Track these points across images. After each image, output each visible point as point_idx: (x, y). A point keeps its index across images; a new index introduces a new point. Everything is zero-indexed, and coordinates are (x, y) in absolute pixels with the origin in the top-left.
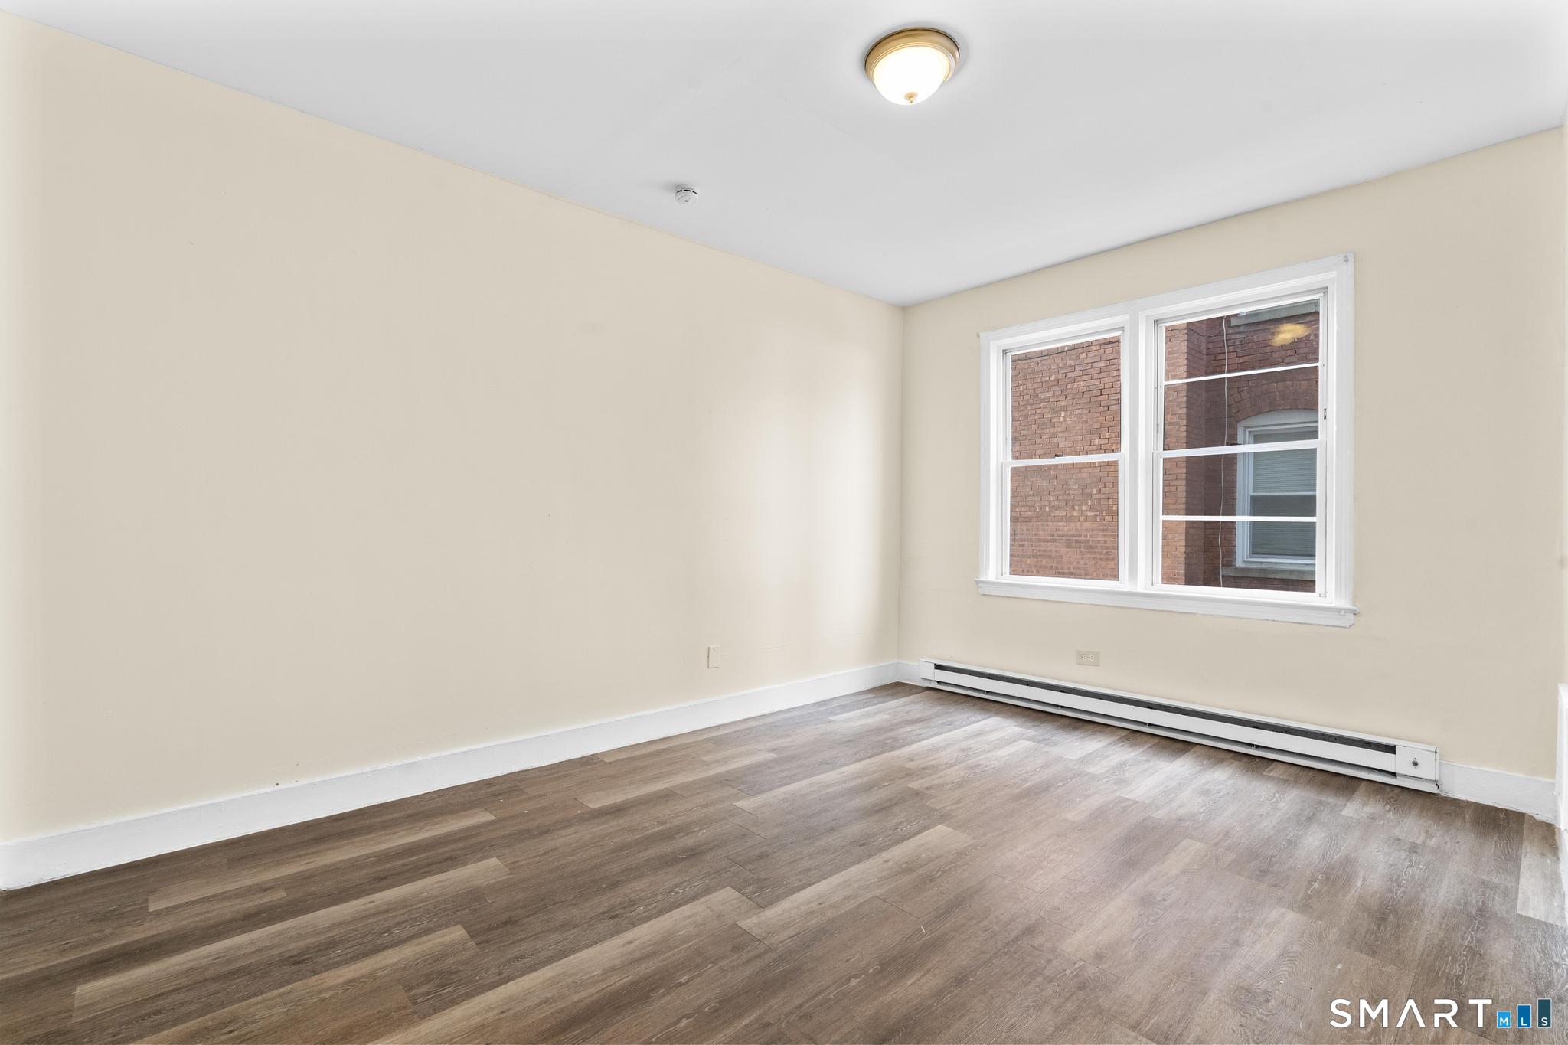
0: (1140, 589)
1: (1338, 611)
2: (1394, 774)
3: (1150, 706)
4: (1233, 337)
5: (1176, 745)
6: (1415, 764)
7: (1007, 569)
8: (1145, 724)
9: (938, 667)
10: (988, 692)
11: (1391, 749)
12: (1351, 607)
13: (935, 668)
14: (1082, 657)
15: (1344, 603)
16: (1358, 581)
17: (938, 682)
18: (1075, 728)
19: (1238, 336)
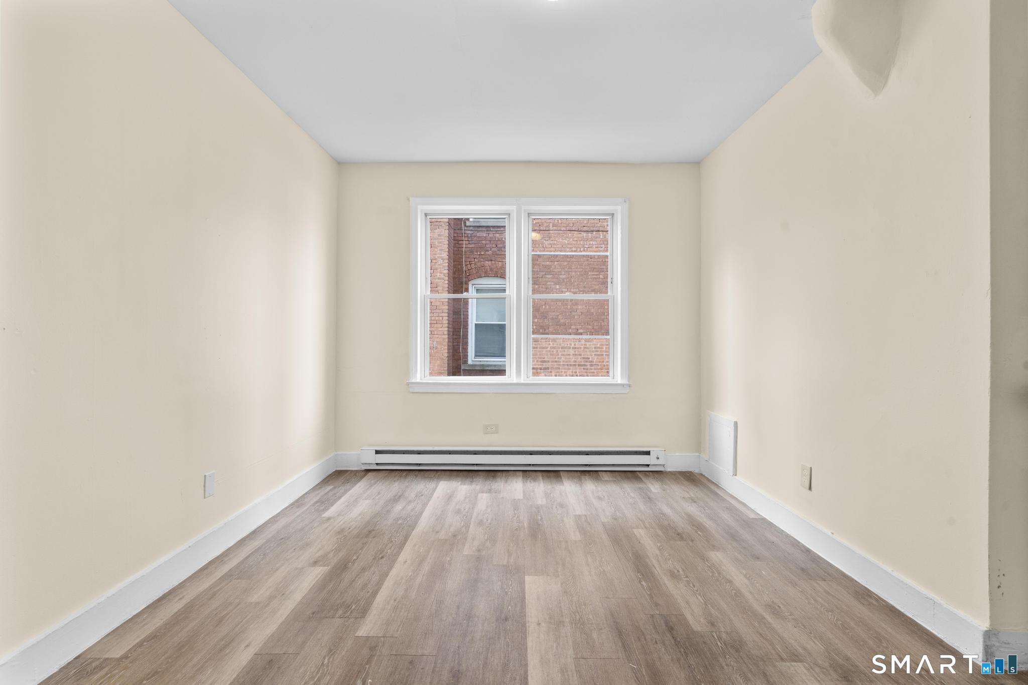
0: (522, 382)
1: (623, 385)
2: (648, 465)
3: (531, 453)
4: (467, 232)
5: (553, 474)
6: (658, 458)
7: (427, 372)
8: (530, 465)
9: (377, 452)
10: (420, 465)
11: (648, 453)
12: (627, 383)
13: (376, 454)
14: (487, 429)
15: (625, 382)
16: (630, 368)
17: (377, 464)
18: (494, 477)
19: (469, 232)
